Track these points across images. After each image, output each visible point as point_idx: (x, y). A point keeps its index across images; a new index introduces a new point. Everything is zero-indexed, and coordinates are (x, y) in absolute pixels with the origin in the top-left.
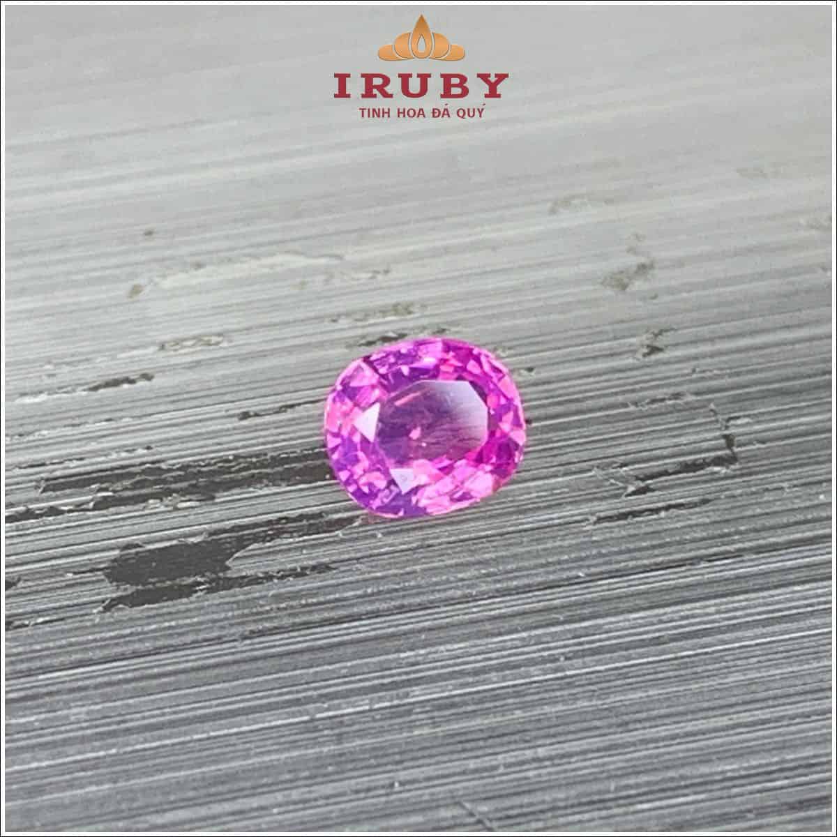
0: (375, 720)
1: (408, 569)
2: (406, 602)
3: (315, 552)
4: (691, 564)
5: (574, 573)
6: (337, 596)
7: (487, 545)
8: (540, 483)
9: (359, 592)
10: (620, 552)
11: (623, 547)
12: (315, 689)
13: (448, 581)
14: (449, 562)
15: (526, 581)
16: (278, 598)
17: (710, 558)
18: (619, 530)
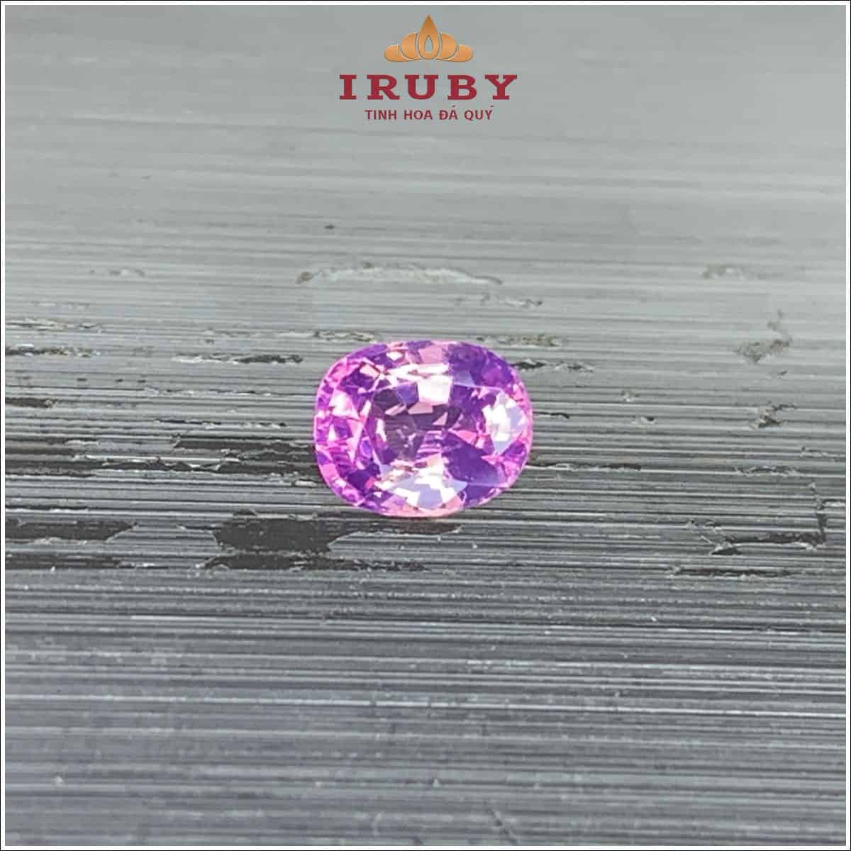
0: (429, 717)
1: (493, 583)
2: (484, 613)
3: (412, 550)
4: (760, 630)
5: (647, 616)
6: (423, 595)
7: (572, 574)
8: (636, 526)
9: (443, 595)
10: (695, 605)
11: (699, 601)
12: (382, 678)
13: (527, 601)
14: (533, 584)
15: (601, 615)
16: (367, 586)
17: (778, 627)
18: (700, 584)
